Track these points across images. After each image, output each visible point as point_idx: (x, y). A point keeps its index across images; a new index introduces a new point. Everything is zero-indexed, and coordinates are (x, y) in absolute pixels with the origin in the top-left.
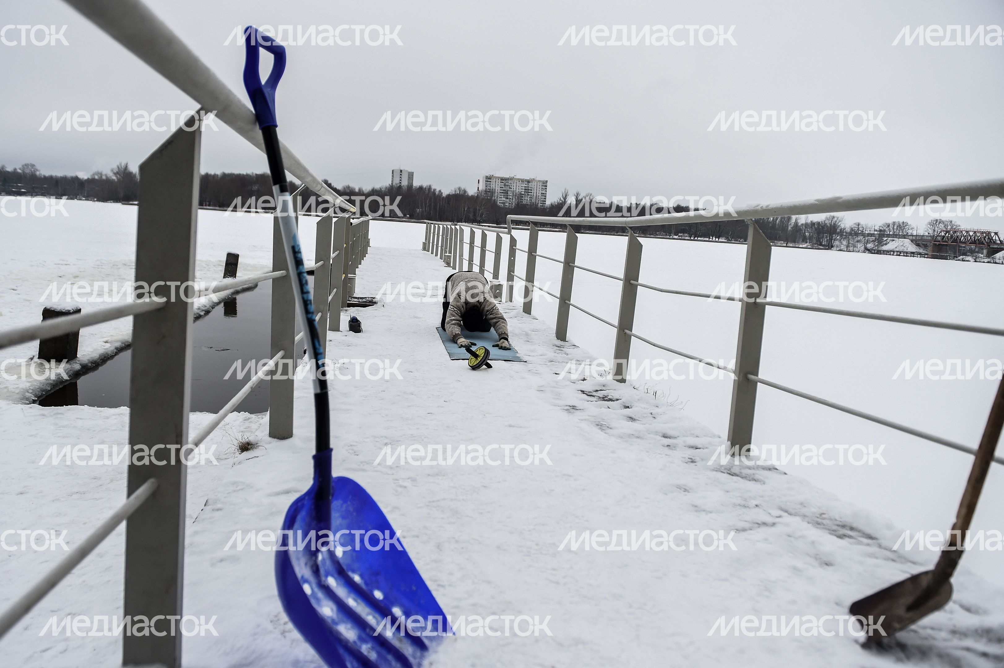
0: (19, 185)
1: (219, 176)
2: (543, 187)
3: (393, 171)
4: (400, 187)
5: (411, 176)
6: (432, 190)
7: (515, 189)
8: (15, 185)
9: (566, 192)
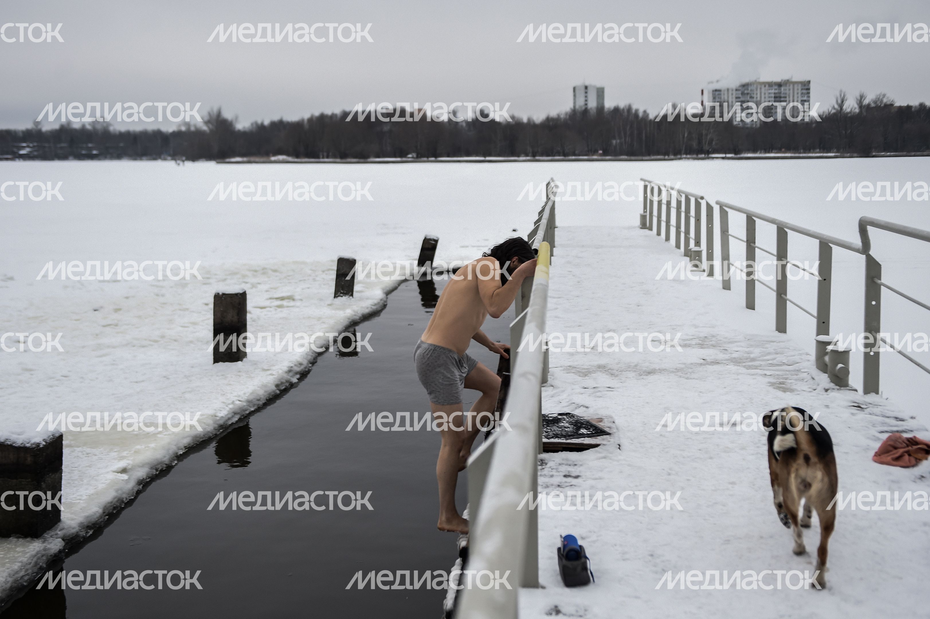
0: (90, 145)
1: (339, 116)
2: (804, 91)
3: (574, 89)
4: (586, 111)
5: (600, 93)
6: (633, 111)
7: (759, 99)
8: (84, 146)
9: (842, 95)
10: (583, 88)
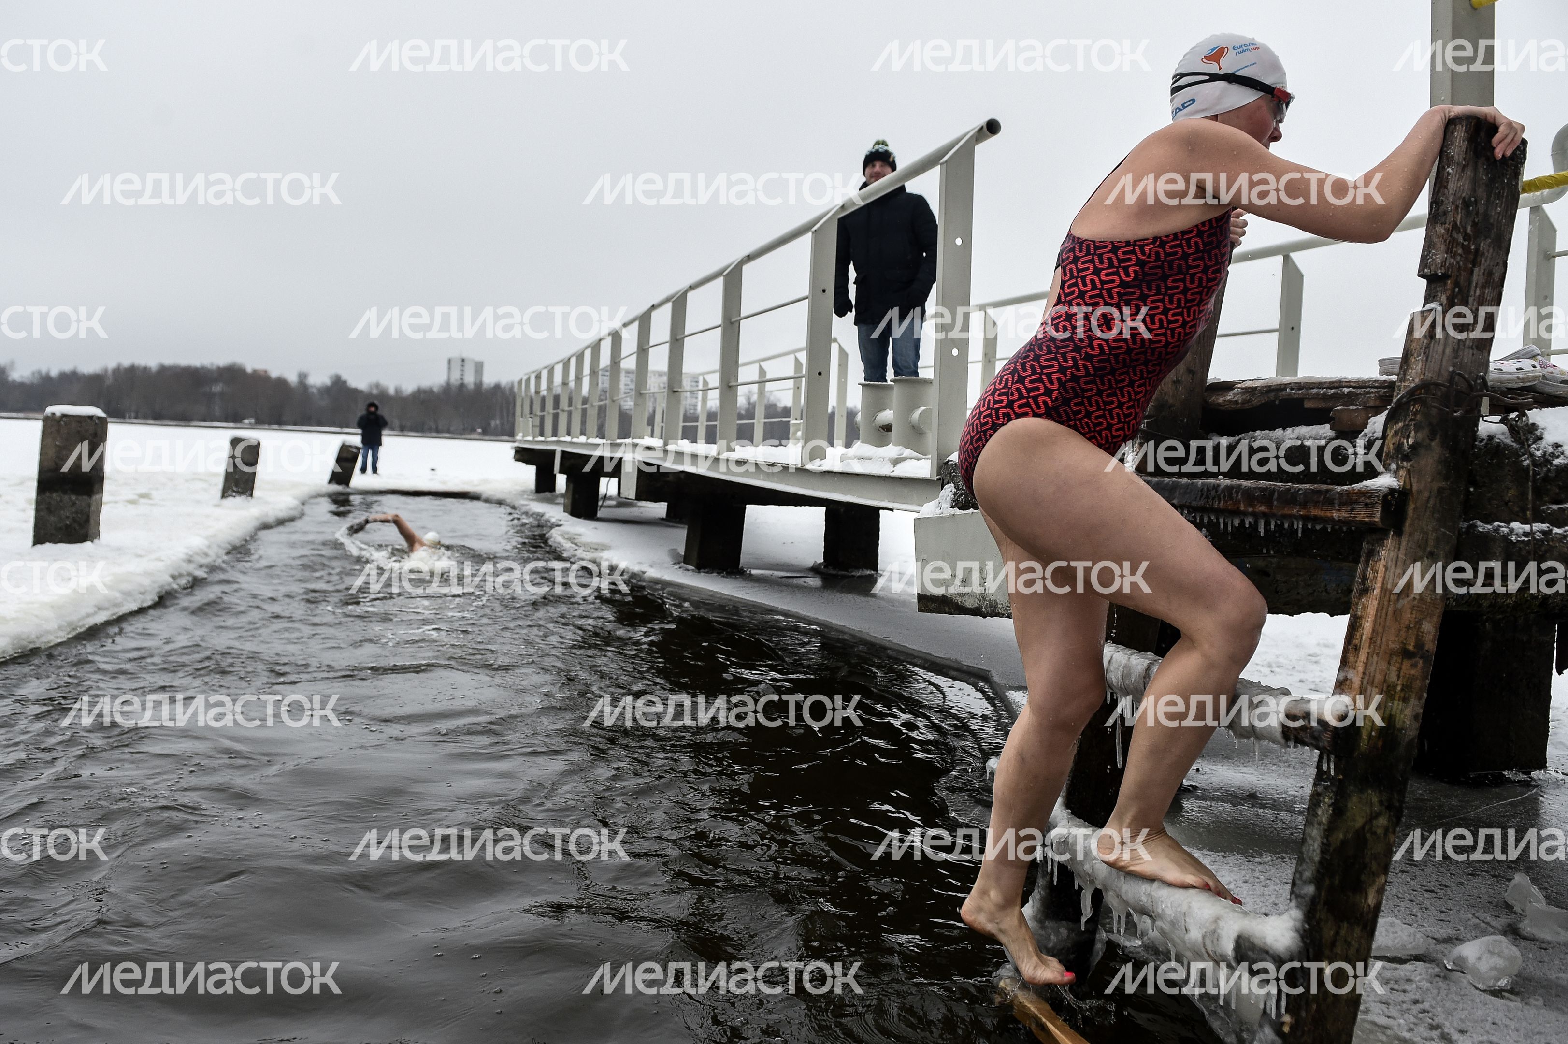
3: (449, 361)
4: (462, 386)
5: (479, 367)
10: (458, 361)
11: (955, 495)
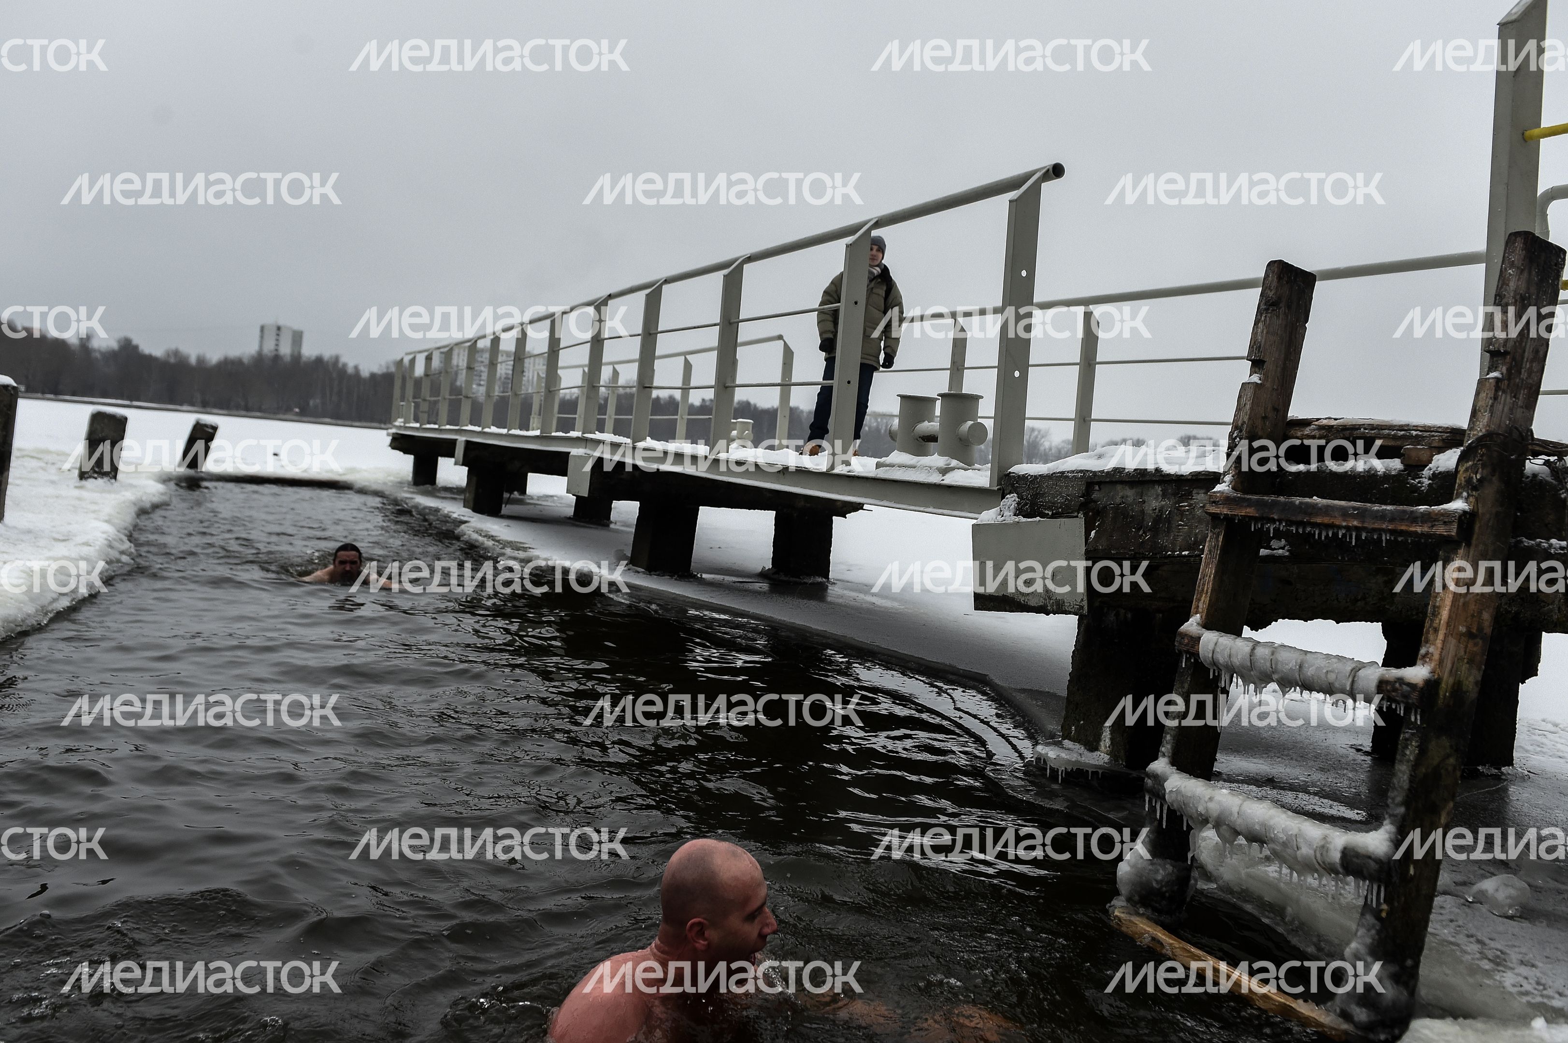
3: (262, 329)
4: (277, 358)
5: (297, 337)
6: (340, 365)
10: (275, 329)
11: (1018, 504)
